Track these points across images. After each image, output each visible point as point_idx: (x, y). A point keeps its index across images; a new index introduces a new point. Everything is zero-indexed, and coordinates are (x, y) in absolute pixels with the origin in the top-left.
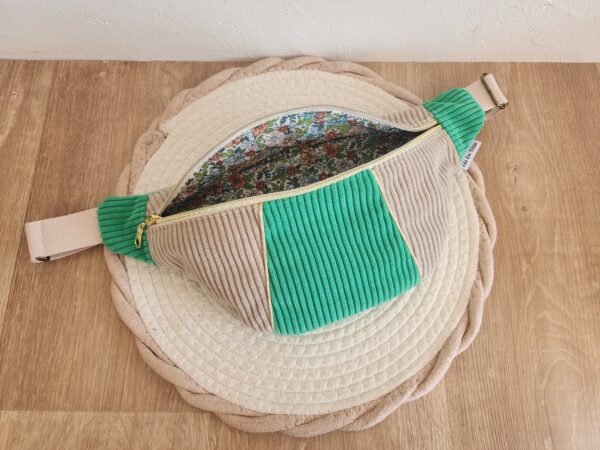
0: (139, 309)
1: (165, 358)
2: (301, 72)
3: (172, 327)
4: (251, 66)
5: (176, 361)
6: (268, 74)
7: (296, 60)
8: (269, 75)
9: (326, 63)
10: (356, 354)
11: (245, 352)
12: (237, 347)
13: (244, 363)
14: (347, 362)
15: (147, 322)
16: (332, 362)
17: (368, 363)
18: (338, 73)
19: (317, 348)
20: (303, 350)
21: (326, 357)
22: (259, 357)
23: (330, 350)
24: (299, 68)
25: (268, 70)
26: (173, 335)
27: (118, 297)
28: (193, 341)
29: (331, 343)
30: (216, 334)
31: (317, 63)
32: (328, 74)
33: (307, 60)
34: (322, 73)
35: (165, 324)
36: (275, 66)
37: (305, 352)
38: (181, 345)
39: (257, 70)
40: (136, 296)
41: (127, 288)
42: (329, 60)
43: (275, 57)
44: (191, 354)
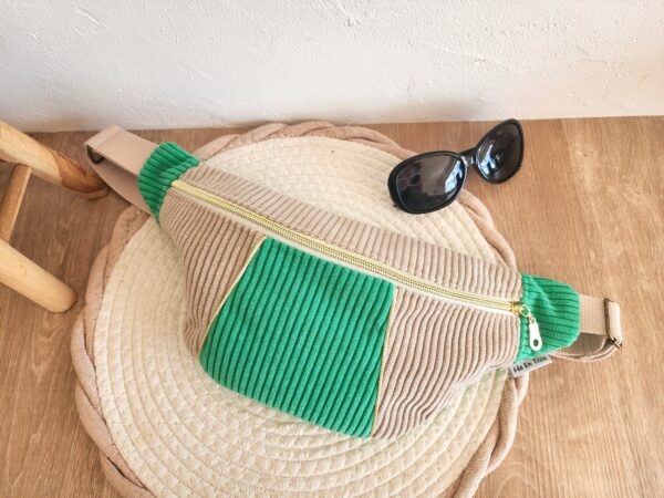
0: (106, 415)
1: (132, 478)
2: (306, 139)
3: (144, 439)
4: (249, 134)
5: (144, 481)
6: (268, 141)
7: (300, 126)
8: (270, 143)
9: (334, 128)
10: (362, 474)
11: (228, 469)
12: (220, 463)
13: (227, 484)
14: (351, 483)
15: (114, 431)
16: (333, 483)
17: (376, 485)
18: (347, 139)
19: (315, 465)
20: (298, 467)
21: (326, 477)
22: (245, 477)
23: (331, 467)
24: (304, 134)
25: (269, 136)
26: (144, 447)
27: (82, 401)
28: (167, 455)
29: (333, 459)
30: (196, 446)
31: (325, 128)
32: (336, 141)
33: (313, 125)
34: (329, 139)
35: (136, 433)
36: (277, 133)
37: (302, 470)
38: (153, 460)
39: (256, 138)
40: (104, 400)
41: (94, 390)
42: (337, 124)
43: (277, 122)
44: (163, 472)
